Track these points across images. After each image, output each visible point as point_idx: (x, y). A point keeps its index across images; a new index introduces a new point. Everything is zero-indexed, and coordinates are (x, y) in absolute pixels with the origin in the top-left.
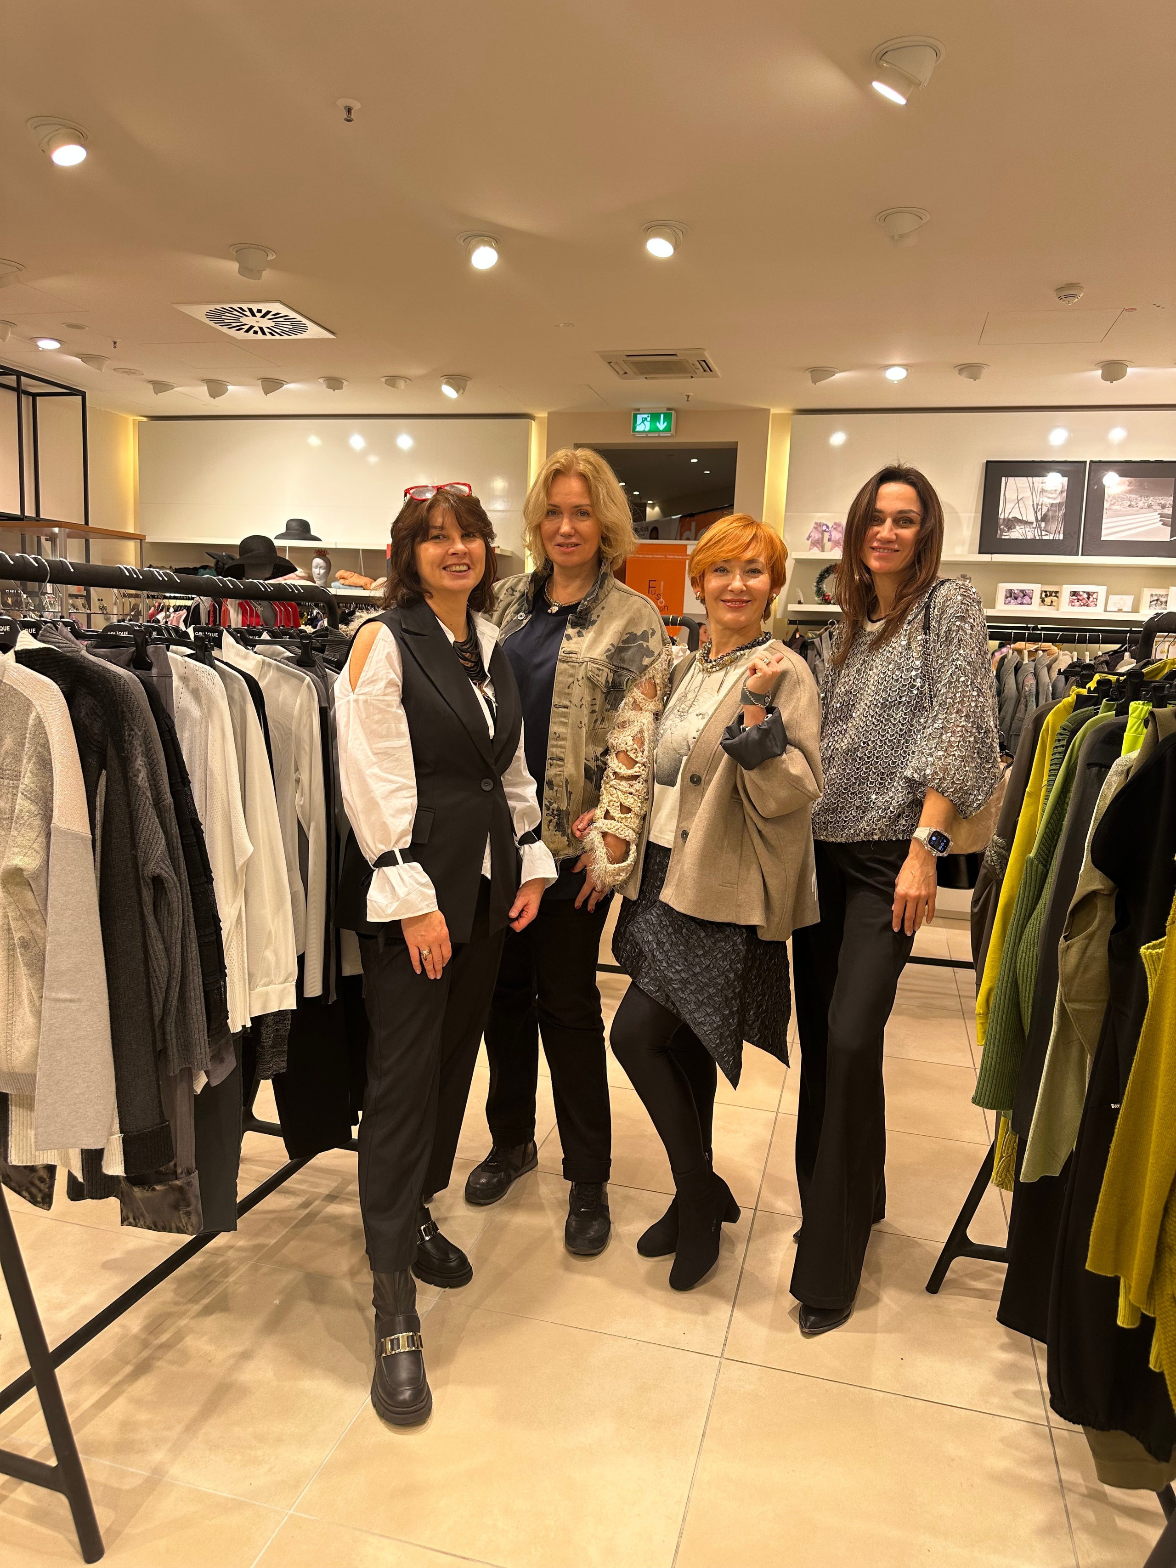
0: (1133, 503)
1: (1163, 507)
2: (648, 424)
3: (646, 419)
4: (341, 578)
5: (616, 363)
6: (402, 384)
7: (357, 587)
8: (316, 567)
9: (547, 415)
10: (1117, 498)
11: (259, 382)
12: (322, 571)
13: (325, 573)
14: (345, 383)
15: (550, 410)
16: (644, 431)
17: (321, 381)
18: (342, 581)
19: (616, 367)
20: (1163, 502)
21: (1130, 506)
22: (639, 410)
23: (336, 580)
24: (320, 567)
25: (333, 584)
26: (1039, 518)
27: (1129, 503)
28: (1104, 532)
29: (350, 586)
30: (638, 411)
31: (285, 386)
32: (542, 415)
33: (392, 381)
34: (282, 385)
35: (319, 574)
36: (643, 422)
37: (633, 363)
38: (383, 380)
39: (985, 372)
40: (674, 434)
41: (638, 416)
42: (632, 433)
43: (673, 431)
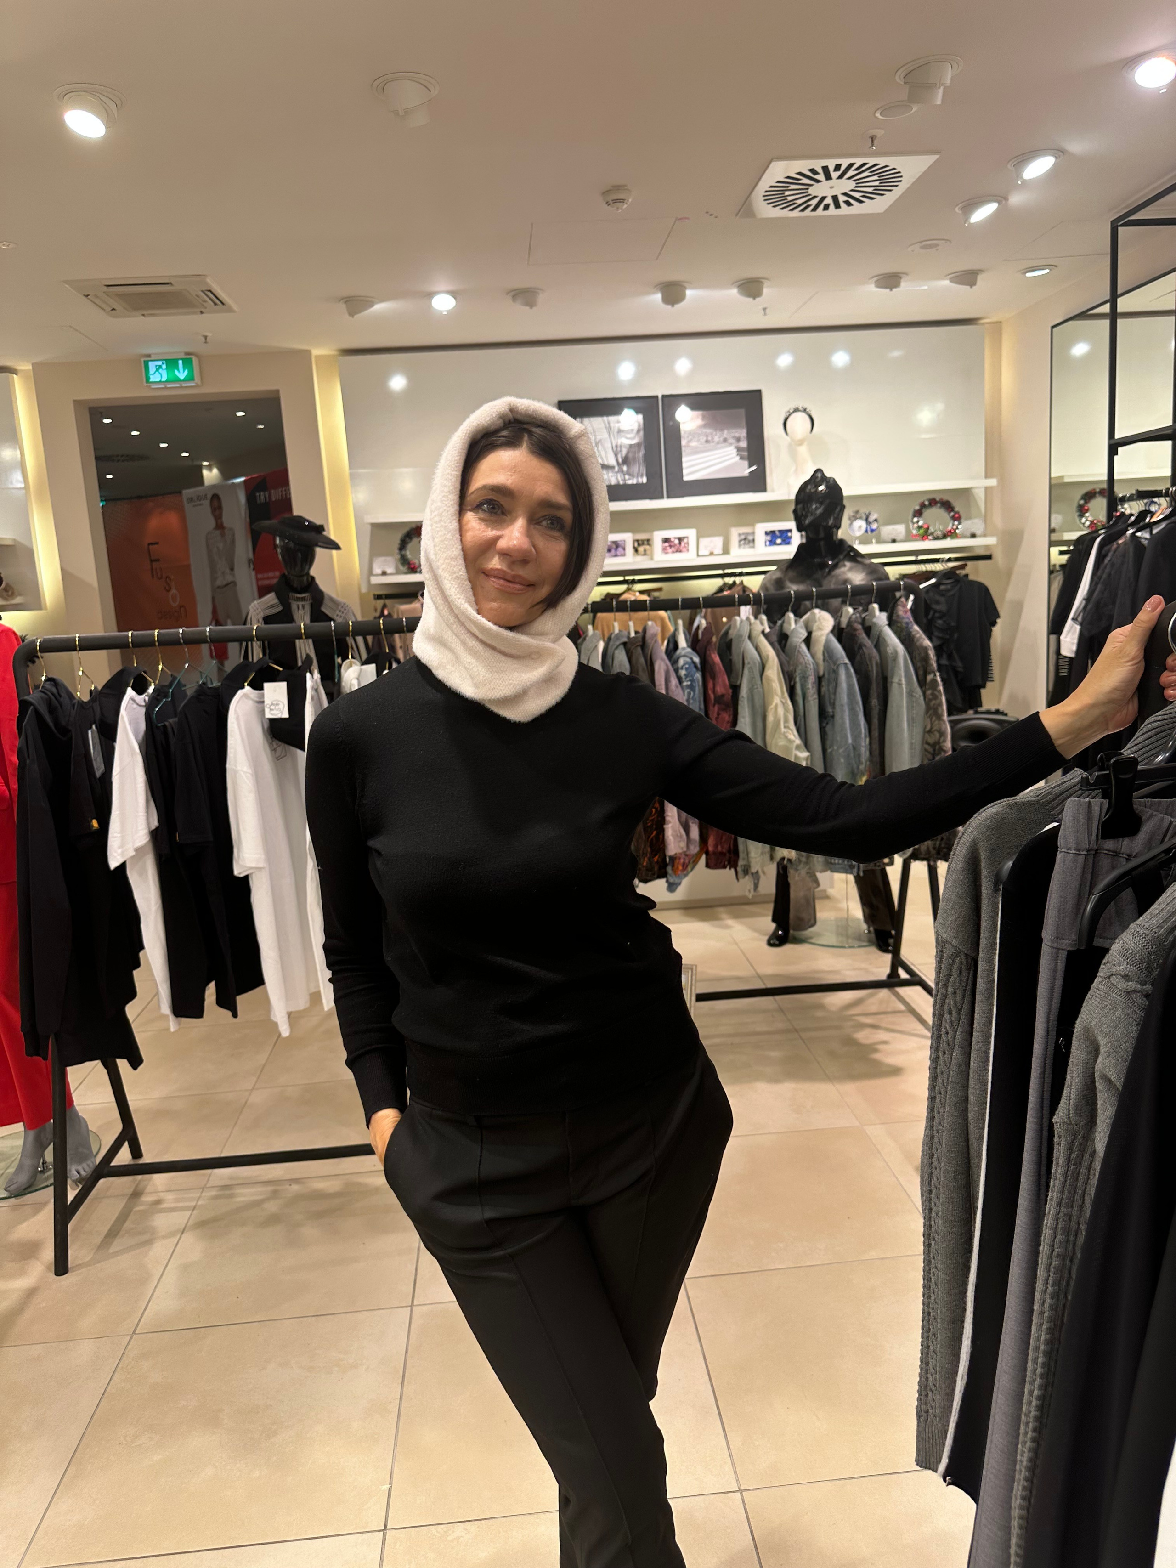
0: (710, 438)
1: (738, 440)
2: (164, 373)
3: (160, 367)
5: (96, 296)
9: (31, 368)
10: (692, 434)
15: (34, 361)
16: (160, 382)
19: (97, 301)
20: (737, 435)
21: (707, 441)
26: (620, 460)
27: (705, 439)
28: (685, 472)
30: (149, 357)
32: (25, 367)
36: (157, 370)
37: (120, 296)
39: (541, 298)
40: (199, 383)
41: (150, 364)
42: (145, 384)
43: (197, 380)
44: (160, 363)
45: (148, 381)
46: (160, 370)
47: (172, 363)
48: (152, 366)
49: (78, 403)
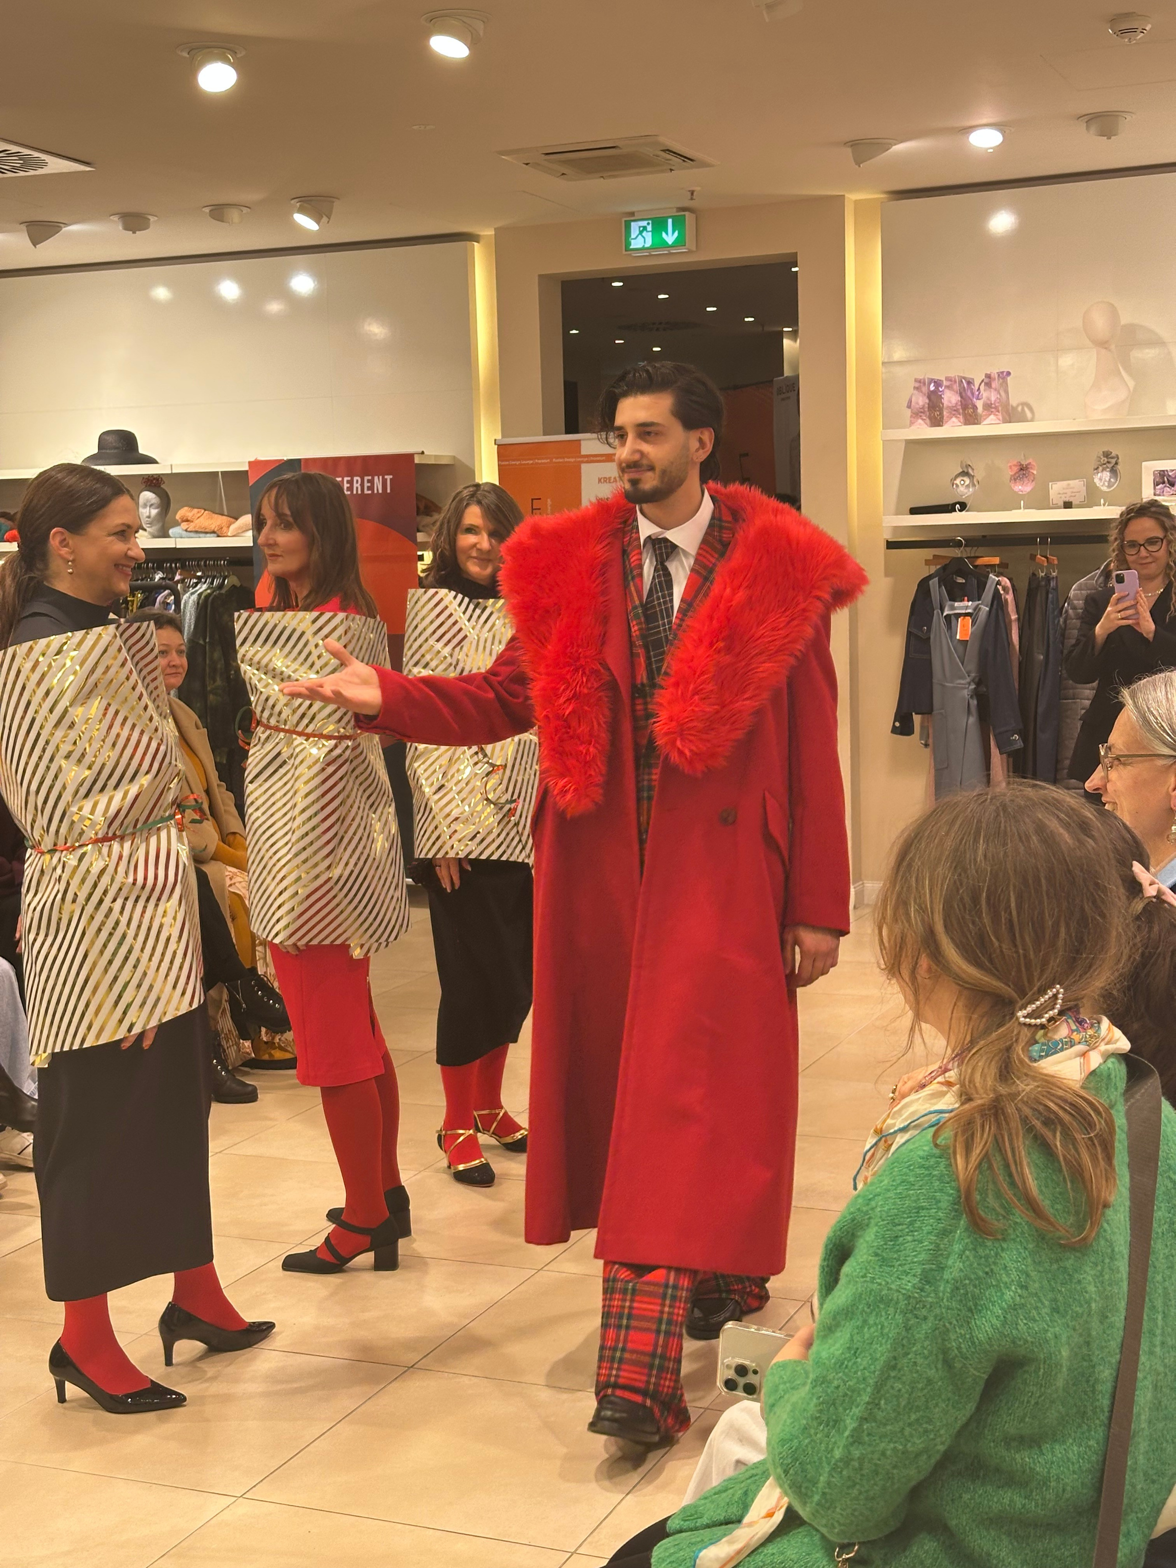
2: (648, 236)
3: (645, 228)
4: (183, 521)
6: (234, 215)
7: (206, 533)
8: (145, 506)
9: (493, 233)
11: (23, 227)
12: (154, 512)
13: (158, 514)
14: (152, 219)
15: (496, 226)
16: (643, 249)
17: (115, 218)
18: (184, 525)
19: (544, 169)
22: (632, 214)
23: (177, 524)
24: (151, 506)
25: (171, 531)
29: (196, 532)
30: (632, 216)
31: (64, 229)
32: (488, 232)
33: (218, 212)
34: (61, 228)
35: (149, 517)
36: (641, 233)
38: (207, 210)
39: (1124, 122)
40: (694, 249)
41: (632, 224)
42: (624, 252)
43: (691, 244)
44: (644, 223)
45: (627, 249)
46: (644, 234)
47: (659, 224)
48: (635, 227)
49: (544, 279)
